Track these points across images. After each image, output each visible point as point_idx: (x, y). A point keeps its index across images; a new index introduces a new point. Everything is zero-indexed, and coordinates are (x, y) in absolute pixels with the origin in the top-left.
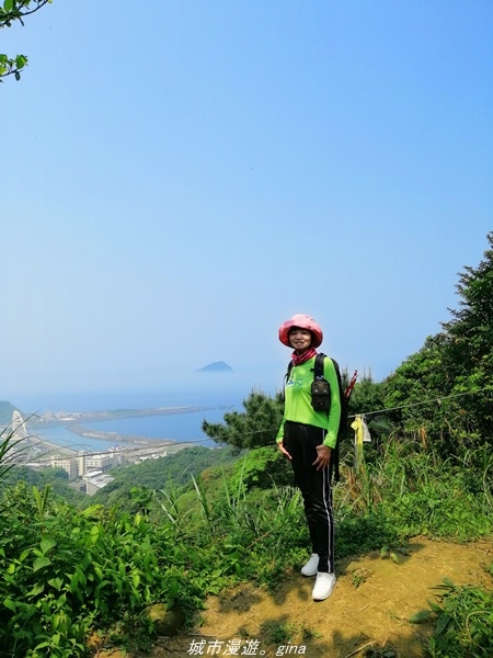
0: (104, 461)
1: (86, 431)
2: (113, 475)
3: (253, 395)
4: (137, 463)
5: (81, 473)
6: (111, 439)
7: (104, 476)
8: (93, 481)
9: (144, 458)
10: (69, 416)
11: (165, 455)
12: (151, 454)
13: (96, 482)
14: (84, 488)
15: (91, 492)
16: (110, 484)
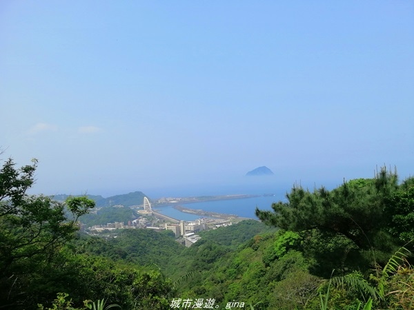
0: (195, 227)
1: (184, 209)
2: (201, 236)
3: (294, 190)
4: (214, 229)
5: (182, 234)
6: (199, 214)
7: (195, 236)
8: (189, 239)
9: (218, 226)
10: (174, 200)
11: (231, 224)
12: (222, 223)
13: (191, 239)
14: (184, 243)
15: (188, 245)
16: (198, 241)
